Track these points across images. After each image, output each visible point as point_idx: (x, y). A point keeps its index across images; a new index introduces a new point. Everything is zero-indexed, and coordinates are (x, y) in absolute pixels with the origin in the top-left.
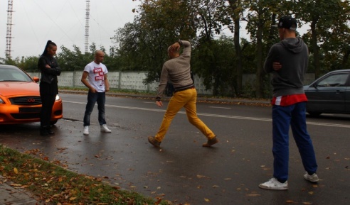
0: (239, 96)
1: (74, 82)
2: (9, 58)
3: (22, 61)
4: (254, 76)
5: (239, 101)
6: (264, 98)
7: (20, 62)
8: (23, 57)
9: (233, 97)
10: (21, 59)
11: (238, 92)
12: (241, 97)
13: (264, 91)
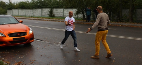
0: (121, 21)
1: (42, 14)
2: (11, 3)
3: (17, 4)
4: (128, 10)
5: (120, 24)
6: (133, 22)
7: (16, 4)
8: (17, 2)
9: (118, 21)
10: (16, 3)
11: (120, 20)
12: (122, 22)
13: (133, 19)
